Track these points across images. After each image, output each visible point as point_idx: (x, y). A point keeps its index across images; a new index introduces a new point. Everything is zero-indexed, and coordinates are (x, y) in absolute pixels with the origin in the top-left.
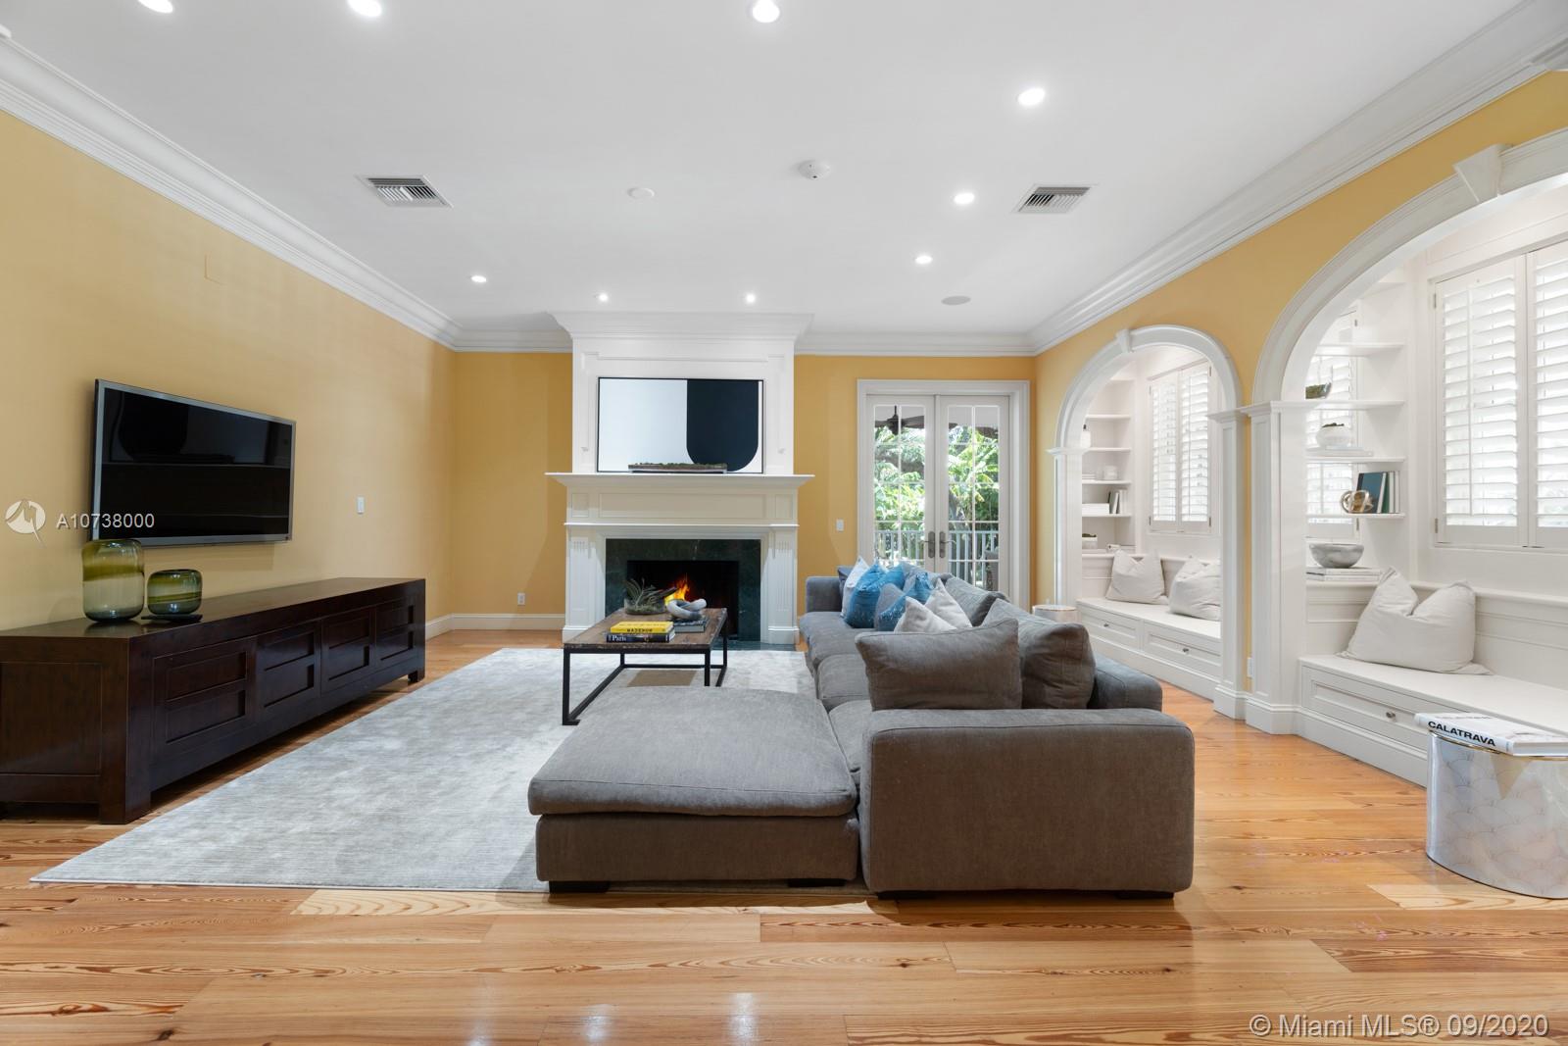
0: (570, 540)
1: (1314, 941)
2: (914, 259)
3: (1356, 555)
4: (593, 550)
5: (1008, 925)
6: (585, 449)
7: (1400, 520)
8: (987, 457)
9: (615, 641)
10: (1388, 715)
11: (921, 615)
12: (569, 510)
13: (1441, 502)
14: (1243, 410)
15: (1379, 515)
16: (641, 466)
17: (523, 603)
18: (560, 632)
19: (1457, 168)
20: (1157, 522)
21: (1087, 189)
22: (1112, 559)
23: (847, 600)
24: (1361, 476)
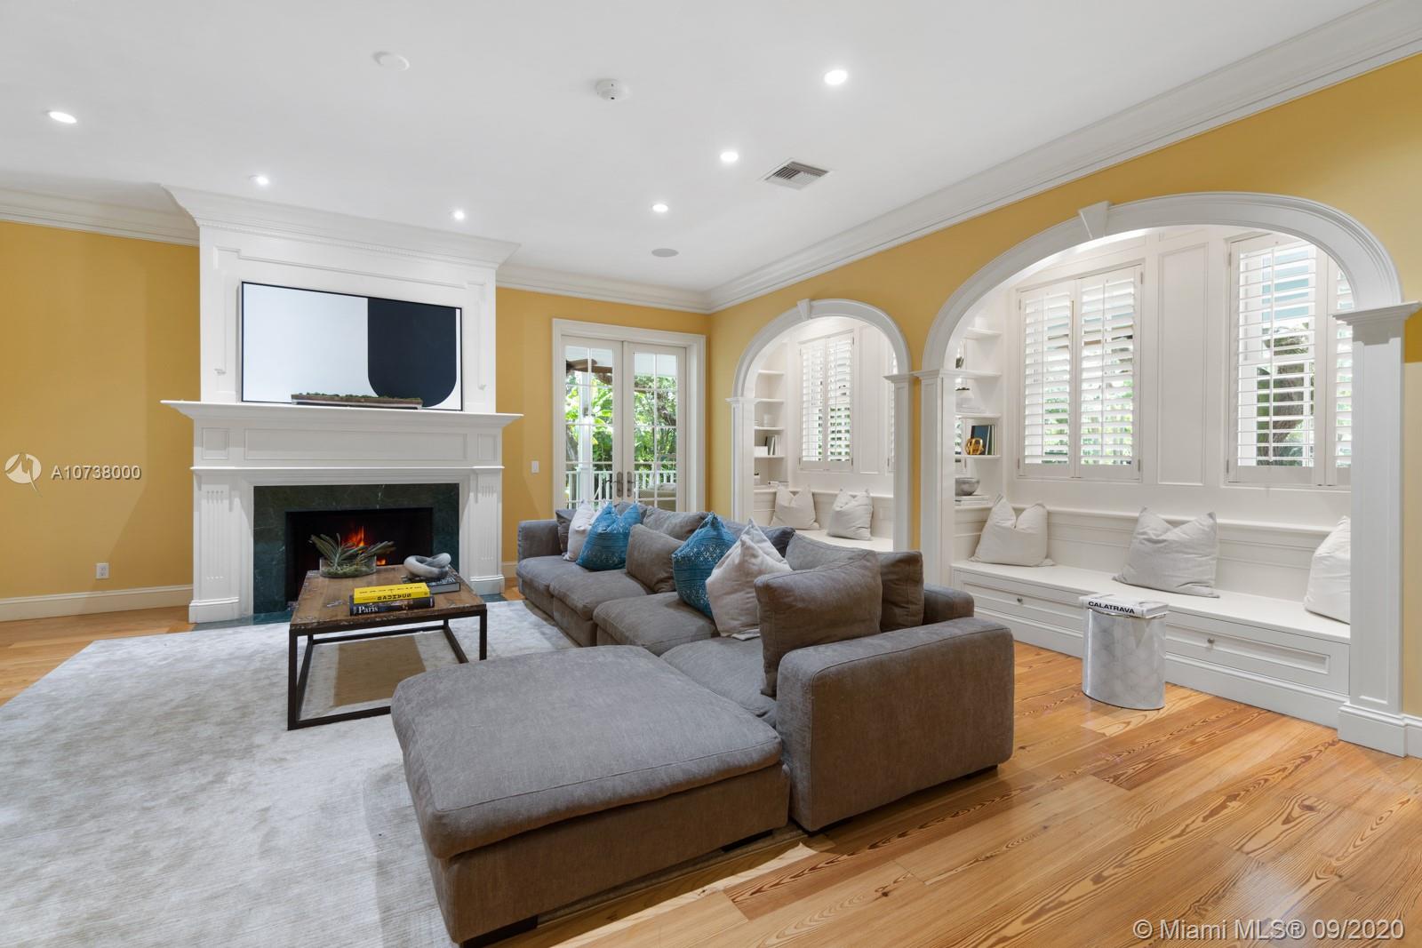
0: (200, 489)
1: (1094, 774)
2: (651, 207)
3: (976, 485)
4: (237, 501)
5: (921, 827)
6: (220, 372)
7: (997, 460)
8: (601, 402)
9: (363, 613)
10: (1019, 600)
11: (755, 552)
12: (197, 450)
13: (1021, 447)
14: (916, 373)
15: (986, 456)
16: (309, 396)
17: (106, 576)
18: (186, 608)
19: (1081, 213)
20: (806, 461)
21: (825, 172)
22: (775, 494)
23: (573, 543)
24: (973, 428)
